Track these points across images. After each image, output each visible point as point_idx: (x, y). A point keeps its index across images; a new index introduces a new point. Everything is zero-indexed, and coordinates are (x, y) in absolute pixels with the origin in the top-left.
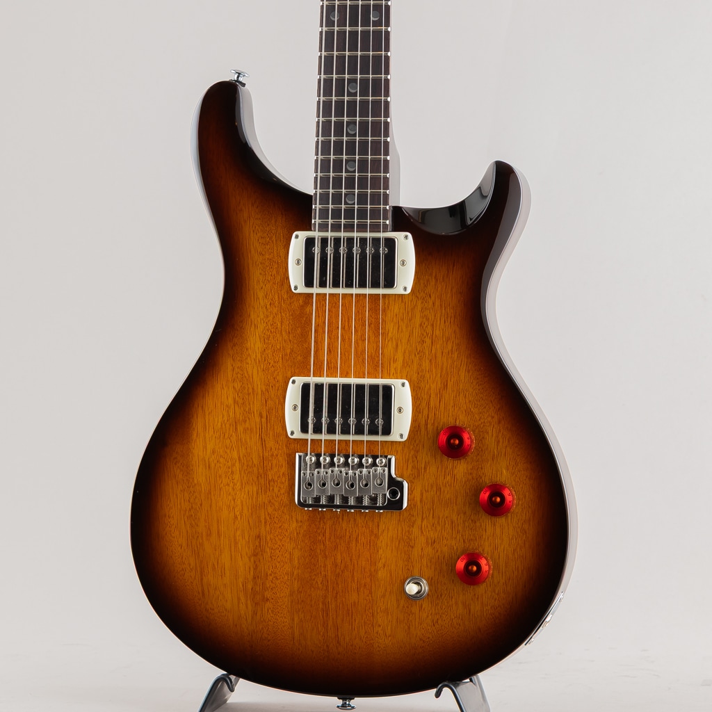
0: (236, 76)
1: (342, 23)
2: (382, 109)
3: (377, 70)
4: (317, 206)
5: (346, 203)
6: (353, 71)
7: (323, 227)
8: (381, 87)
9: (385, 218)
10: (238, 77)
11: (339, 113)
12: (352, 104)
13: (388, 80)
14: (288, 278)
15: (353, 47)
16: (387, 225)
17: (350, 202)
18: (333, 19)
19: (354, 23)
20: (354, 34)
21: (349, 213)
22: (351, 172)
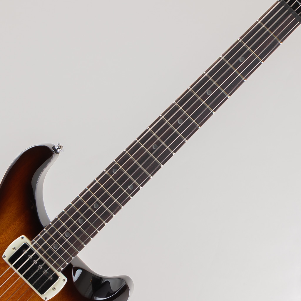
0: (58, 147)
1: (116, 177)
2: (100, 225)
3: (112, 209)
4: (40, 236)
5: (52, 247)
6: (103, 200)
7: (36, 246)
8: (107, 217)
9: (62, 267)
10: (58, 149)
11: (82, 211)
12: (90, 212)
13: (113, 217)
14: (5, 249)
15: (111, 191)
16: (61, 270)
17: (54, 247)
18: (113, 171)
19: (120, 182)
20: (116, 186)
21: (50, 252)
22: (65, 237)
